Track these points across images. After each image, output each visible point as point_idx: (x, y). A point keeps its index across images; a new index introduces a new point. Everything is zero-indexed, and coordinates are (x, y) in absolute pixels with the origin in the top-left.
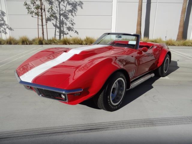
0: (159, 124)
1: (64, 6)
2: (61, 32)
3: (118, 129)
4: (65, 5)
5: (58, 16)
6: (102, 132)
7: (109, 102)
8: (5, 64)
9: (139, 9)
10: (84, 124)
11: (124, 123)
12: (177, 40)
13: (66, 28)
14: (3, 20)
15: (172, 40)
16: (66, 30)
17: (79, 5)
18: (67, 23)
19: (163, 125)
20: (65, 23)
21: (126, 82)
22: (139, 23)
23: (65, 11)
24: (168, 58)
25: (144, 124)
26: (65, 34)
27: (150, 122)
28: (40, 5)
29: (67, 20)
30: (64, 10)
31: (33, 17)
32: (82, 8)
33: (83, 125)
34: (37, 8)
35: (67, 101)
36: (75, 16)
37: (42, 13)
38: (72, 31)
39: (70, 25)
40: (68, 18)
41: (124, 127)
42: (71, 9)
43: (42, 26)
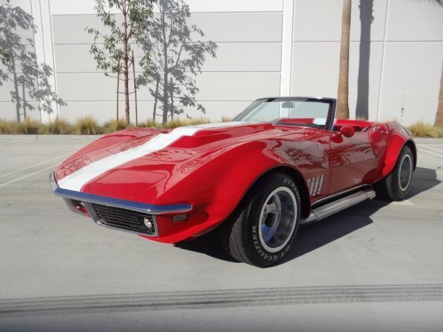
0: (377, 297)
1: (176, 53)
2: (168, 108)
3: (276, 304)
4: (178, 50)
5: (162, 73)
6: (236, 308)
7: (256, 243)
8: (40, 171)
9: (341, 56)
10: (193, 290)
11: (292, 293)
12: (435, 125)
13: (179, 99)
14: (46, 83)
15: (425, 124)
16: (177, 104)
17: (208, 49)
18: (181, 87)
19: (389, 301)
20: (176, 88)
21: (299, 198)
22: (344, 86)
23: (177, 63)
24: (407, 155)
25: (340, 297)
26: (177, 112)
27: (356, 293)
28: (123, 50)
29: (181, 82)
30: (175, 61)
31: (107, 75)
32: (214, 55)
33: (192, 293)
34: (118, 57)
35: (156, 234)
36: (198, 73)
37: (127, 68)
38: (192, 106)
39: (188, 93)
40: (183, 78)
41: (289, 301)
42: (191, 59)
43: (127, 94)
